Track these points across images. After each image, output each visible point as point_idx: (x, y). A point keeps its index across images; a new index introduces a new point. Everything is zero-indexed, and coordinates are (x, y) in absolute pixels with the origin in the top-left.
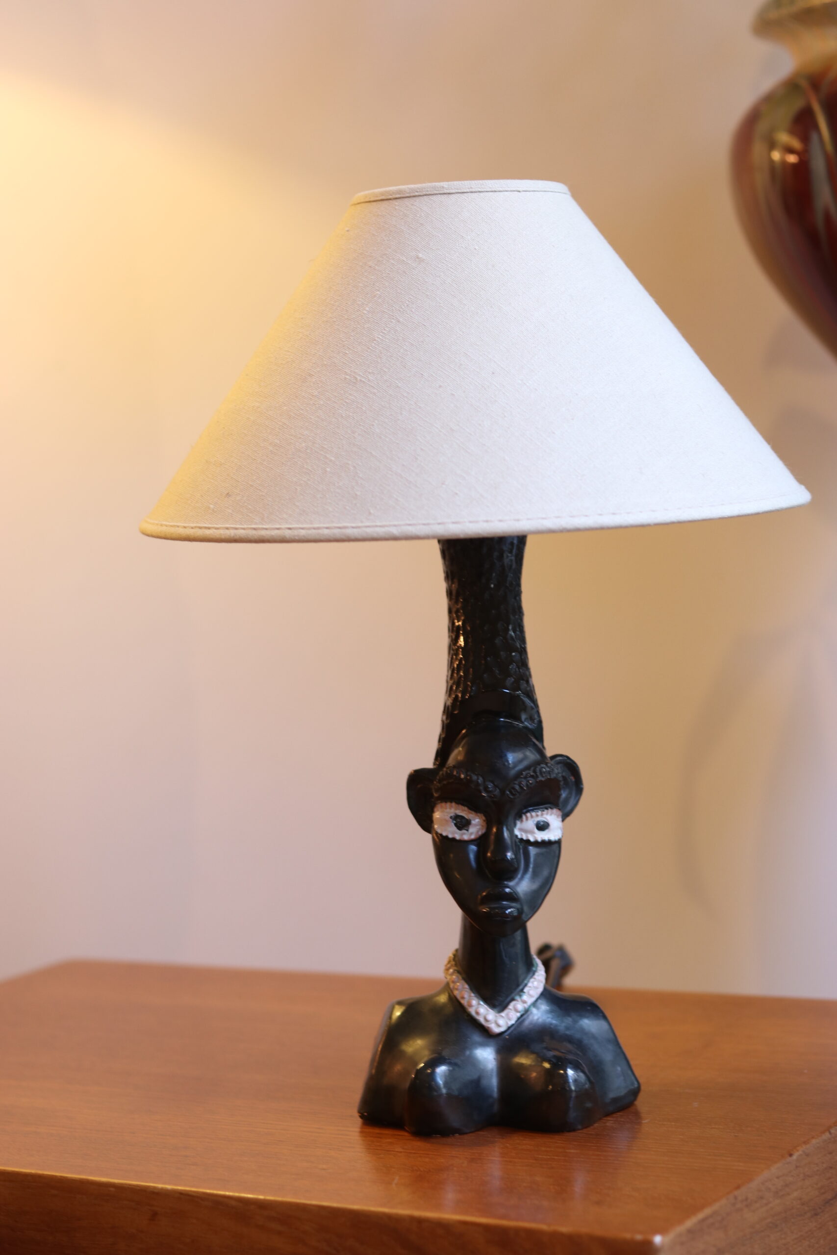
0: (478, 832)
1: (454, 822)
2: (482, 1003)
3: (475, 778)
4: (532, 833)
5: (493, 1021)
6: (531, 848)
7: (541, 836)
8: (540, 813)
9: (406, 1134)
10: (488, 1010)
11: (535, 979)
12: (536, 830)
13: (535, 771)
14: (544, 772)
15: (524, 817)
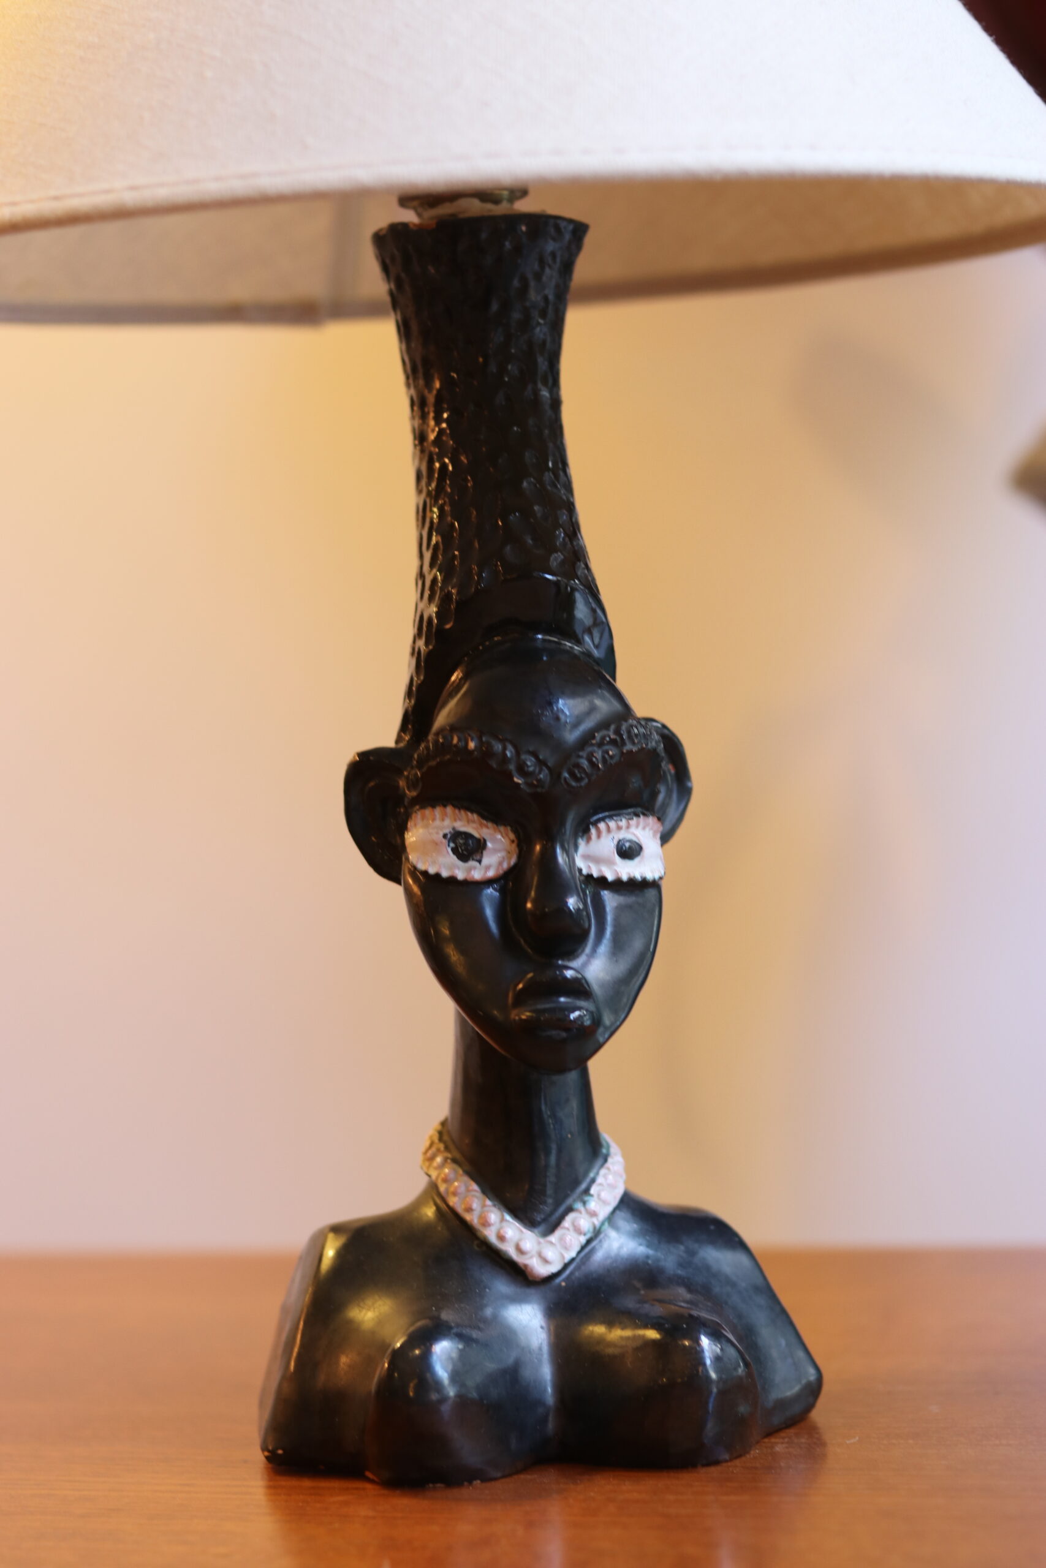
0: (500, 864)
1: (452, 845)
2: (508, 1217)
3: (498, 747)
4: (609, 863)
5: (534, 1253)
6: (606, 895)
7: (626, 870)
8: (623, 823)
9: (369, 1486)
10: (522, 1231)
11: (608, 1169)
12: (617, 858)
13: (618, 732)
14: (636, 735)
15: (593, 831)
